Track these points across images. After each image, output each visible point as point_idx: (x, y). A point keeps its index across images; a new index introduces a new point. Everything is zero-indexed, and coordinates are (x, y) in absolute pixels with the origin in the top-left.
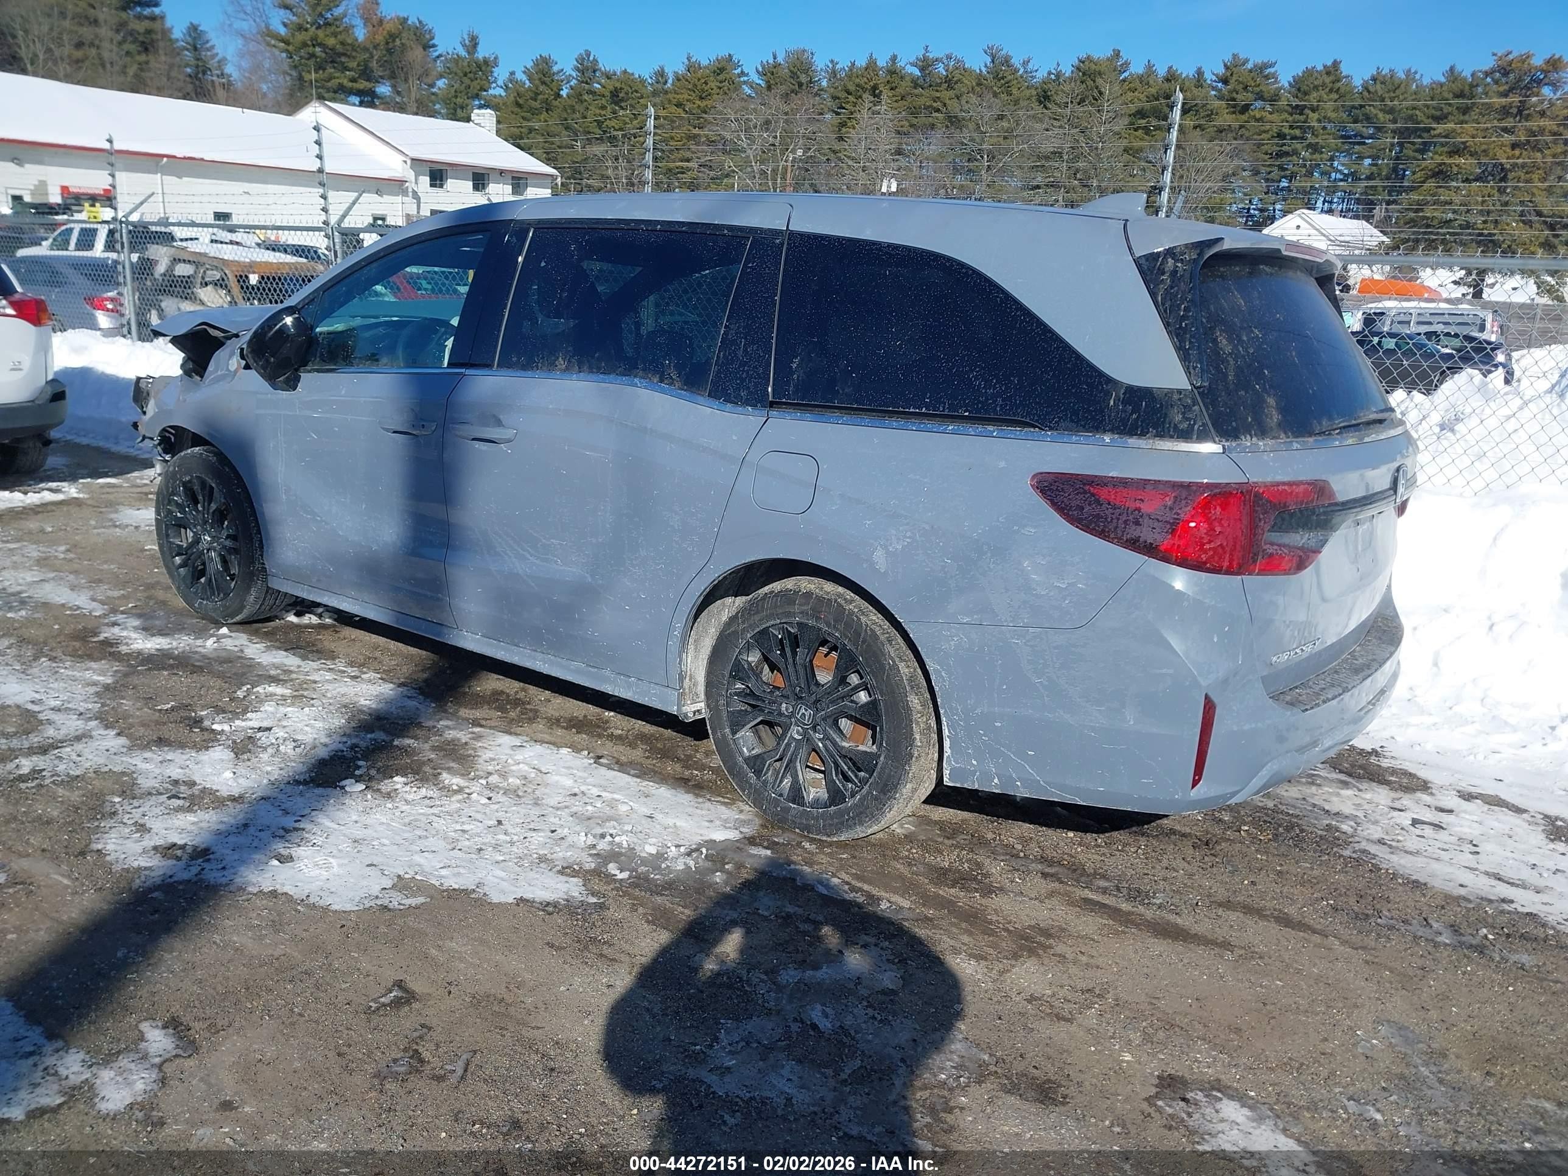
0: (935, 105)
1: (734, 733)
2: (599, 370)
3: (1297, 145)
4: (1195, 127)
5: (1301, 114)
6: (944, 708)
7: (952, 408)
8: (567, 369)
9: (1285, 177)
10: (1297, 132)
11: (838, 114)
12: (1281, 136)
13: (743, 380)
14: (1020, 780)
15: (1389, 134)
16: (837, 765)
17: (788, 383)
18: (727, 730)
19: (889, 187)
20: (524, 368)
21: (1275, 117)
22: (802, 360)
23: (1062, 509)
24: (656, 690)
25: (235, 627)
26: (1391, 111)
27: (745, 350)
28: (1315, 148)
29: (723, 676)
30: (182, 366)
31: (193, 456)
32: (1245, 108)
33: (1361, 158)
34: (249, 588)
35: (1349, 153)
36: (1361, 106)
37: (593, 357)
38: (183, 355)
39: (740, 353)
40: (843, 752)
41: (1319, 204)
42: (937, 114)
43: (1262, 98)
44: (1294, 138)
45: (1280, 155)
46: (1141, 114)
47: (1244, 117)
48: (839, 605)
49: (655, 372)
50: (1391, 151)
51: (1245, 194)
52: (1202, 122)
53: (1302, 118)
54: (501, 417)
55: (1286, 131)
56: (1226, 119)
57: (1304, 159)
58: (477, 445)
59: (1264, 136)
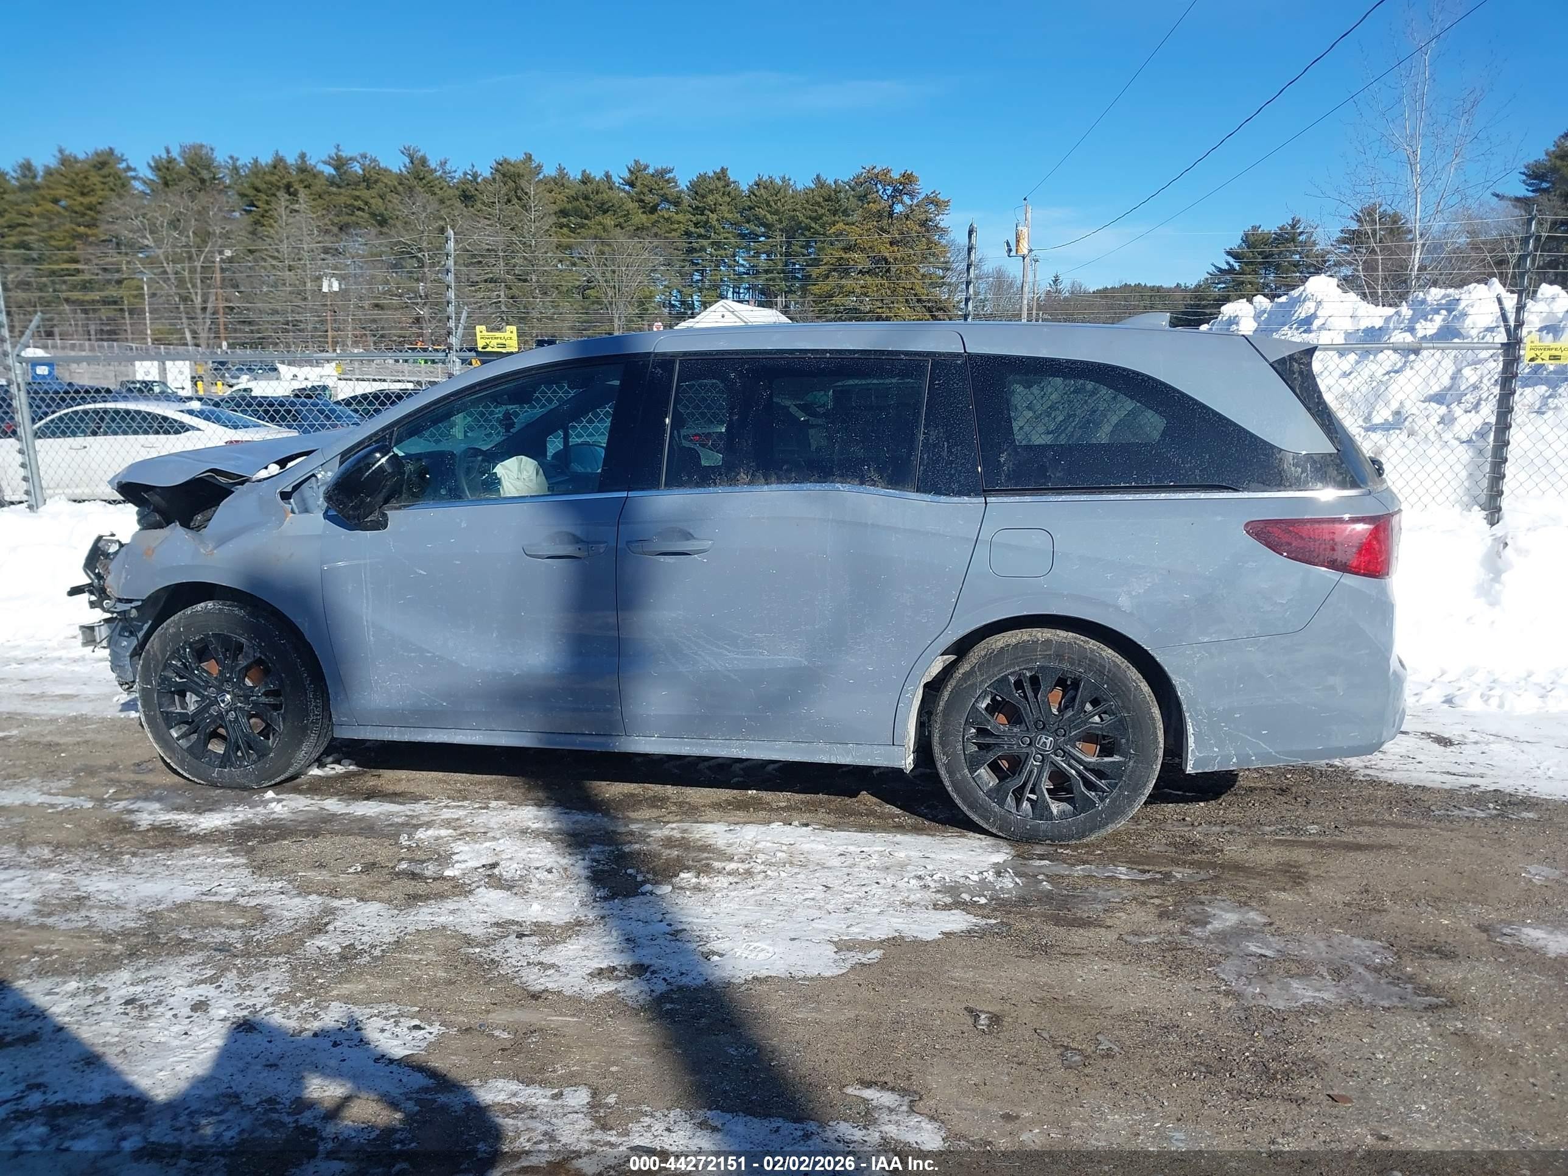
0: (356, 203)
1: (972, 771)
2: (789, 481)
3: (705, 242)
4: (616, 226)
5: (702, 214)
6: (1189, 711)
7: (1157, 479)
8: (751, 483)
9: (697, 271)
10: (702, 231)
11: (249, 212)
12: (688, 234)
13: (952, 476)
14: (1255, 755)
15: (778, 233)
16: (1083, 778)
17: (999, 474)
18: (966, 771)
19: (330, 286)
20: (698, 485)
21: (680, 217)
22: (1009, 455)
23: (1275, 548)
24: (878, 750)
25: (279, 788)
26: (777, 212)
27: (950, 452)
28: (717, 245)
29: (960, 724)
30: (139, 521)
31: (207, 612)
32: (654, 210)
33: (758, 254)
34: (301, 742)
35: (748, 249)
36: (751, 208)
37: (781, 469)
38: (137, 509)
39: (945, 454)
40: (1091, 767)
41: (730, 295)
42: (360, 213)
43: (668, 201)
44: (700, 236)
45: (691, 250)
46: (563, 213)
47: (654, 217)
48: (1080, 646)
49: (854, 476)
50: (781, 247)
51: (666, 286)
52: (621, 220)
53: (704, 218)
54: (691, 531)
55: (693, 229)
56: (640, 218)
57: (711, 255)
58: (662, 558)
59: (674, 234)
